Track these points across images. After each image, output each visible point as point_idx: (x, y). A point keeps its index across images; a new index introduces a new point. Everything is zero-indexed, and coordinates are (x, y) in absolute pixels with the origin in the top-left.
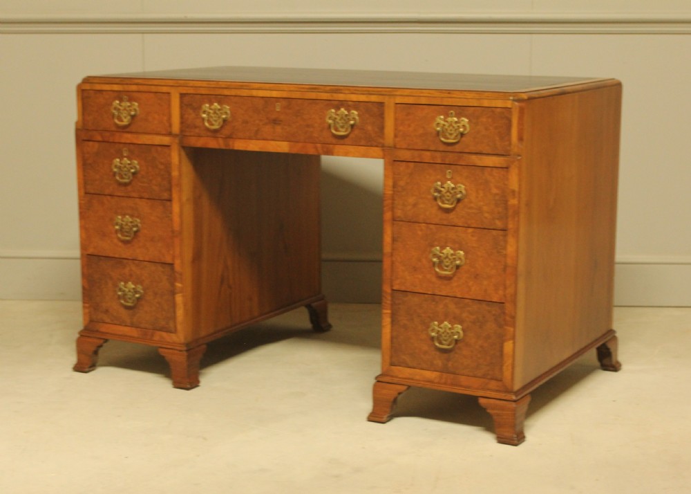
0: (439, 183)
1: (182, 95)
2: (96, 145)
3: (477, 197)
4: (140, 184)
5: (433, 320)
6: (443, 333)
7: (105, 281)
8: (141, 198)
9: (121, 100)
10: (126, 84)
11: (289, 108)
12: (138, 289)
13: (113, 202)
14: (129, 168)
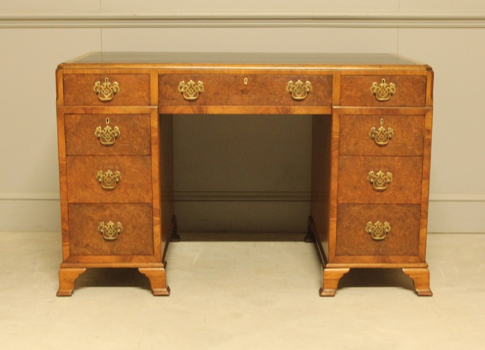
0: (374, 128)
2: (79, 117)
3: (402, 136)
4: (122, 145)
5: (368, 221)
6: (376, 229)
7: (86, 223)
8: (122, 155)
9: (102, 81)
10: (107, 68)
11: (255, 82)
12: (119, 226)
13: (95, 160)
14: (111, 133)
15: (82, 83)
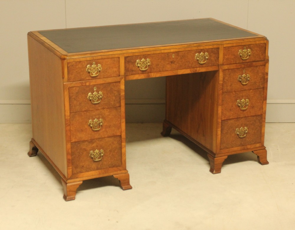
0: (240, 75)
4: (104, 102)
5: (237, 128)
6: (241, 132)
7: (82, 153)
8: (103, 109)
9: (91, 64)
10: (94, 56)
11: (178, 56)
12: (101, 152)
13: (88, 114)
14: (97, 96)
15: (79, 67)
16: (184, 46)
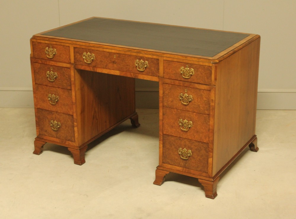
0: (182, 94)
1: (75, 48)
2: (39, 65)
3: (197, 101)
4: (58, 82)
6: (184, 153)
7: (45, 119)
8: (59, 88)
9: (49, 47)
10: (51, 41)
11: (120, 58)
12: (59, 124)
13: (47, 88)
14: (53, 75)
15: (40, 47)
16: (125, 50)
